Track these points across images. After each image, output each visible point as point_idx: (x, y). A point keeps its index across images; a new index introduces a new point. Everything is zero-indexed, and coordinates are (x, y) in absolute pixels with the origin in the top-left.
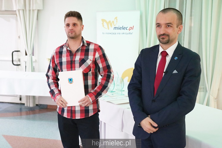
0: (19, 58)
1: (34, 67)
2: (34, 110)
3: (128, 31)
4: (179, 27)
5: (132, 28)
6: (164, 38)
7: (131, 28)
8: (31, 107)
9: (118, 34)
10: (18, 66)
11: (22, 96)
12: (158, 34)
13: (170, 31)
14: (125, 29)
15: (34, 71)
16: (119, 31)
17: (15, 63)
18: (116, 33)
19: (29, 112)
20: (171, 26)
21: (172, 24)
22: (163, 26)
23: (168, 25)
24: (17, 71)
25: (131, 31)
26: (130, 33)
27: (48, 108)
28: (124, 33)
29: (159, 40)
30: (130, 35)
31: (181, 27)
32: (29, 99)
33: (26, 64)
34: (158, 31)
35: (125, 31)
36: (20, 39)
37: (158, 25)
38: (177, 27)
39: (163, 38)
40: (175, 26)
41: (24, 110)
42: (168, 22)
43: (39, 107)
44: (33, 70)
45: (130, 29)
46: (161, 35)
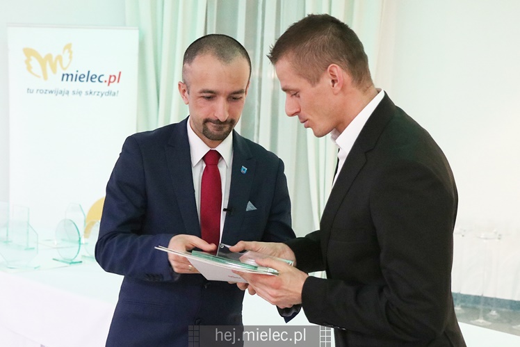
3: (103, 87)
5: (115, 78)
7: (112, 79)
9: (74, 92)
14: (97, 79)
16: (77, 85)
18: (68, 93)
25: (114, 86)
26: (109, 93)
28: (93, 91)
30: (110, 97)
35: (96, 86)
45: (110, 82)
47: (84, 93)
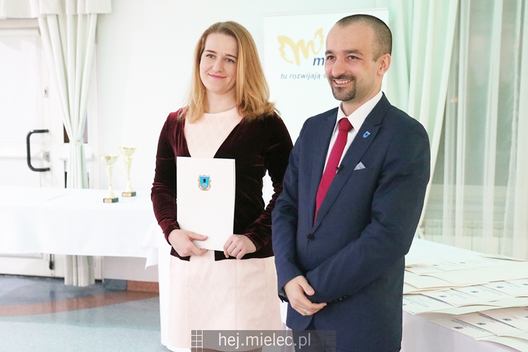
0: (46, 151)
1: (88, 174)
2: (90, 296)
6: (343, 88)
8: (81, 288)
10: (42, 173)
11: (56, 257)
13: (355, 69)
15: (89, 188)
17: (35, 164)
18: (319, 76)
19: (75, 300)
20: (357, 58)
22: (338, 59)
24: (41, 186)
27: (129, 288)
31: (386, 58)
32: (77, 266)
33: (65, 168)
36: (47, 96)
37: (330, 56)
38: (375, 60)
40: (368, 57)
41: (62, 297)
43: (104, 286)
44: (86, 183)
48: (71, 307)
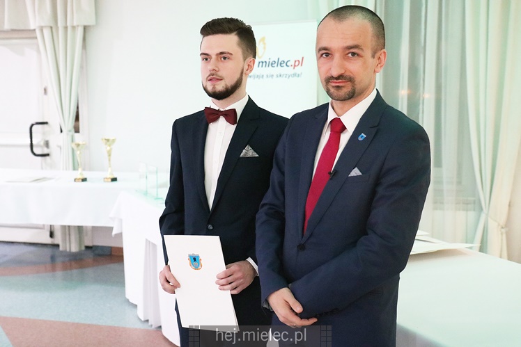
0: (46, 139)
2: (81, 260)
3: (290, 70)
4: (377, 55)
5: (299, 63)
6: (342, 87)
7: (297, 63)
8: (73, 253)
9: (267, 76)
10: (43, 158)
11: (55, 227)
12: (324, 77)
13: (354, 67)
14: (284, 65)
16: (270, 70)
17: (37, 151)
18: (263, 76)
19: (68, 263)
20: (358, 55)
21: (362, 49)
22: (337, 56)
23: (353, 51)
24: (42, 168)
26: (294, 75)
27: (113, 254)
28: (282, 74)
29: (328, 92)
31: (383, 54)
32: (69, 235)
34: (324, 69)
35: (284, 70)
36: (46, 94)
37: (325, 53)
38: (373, 57)
39: (338, 87)
40: (367, 53)
41: (59, 260)
42: (350, 43)
45: (295, 66)
46: (332, 77)
47: (275, 76)
48: (66, 267)
